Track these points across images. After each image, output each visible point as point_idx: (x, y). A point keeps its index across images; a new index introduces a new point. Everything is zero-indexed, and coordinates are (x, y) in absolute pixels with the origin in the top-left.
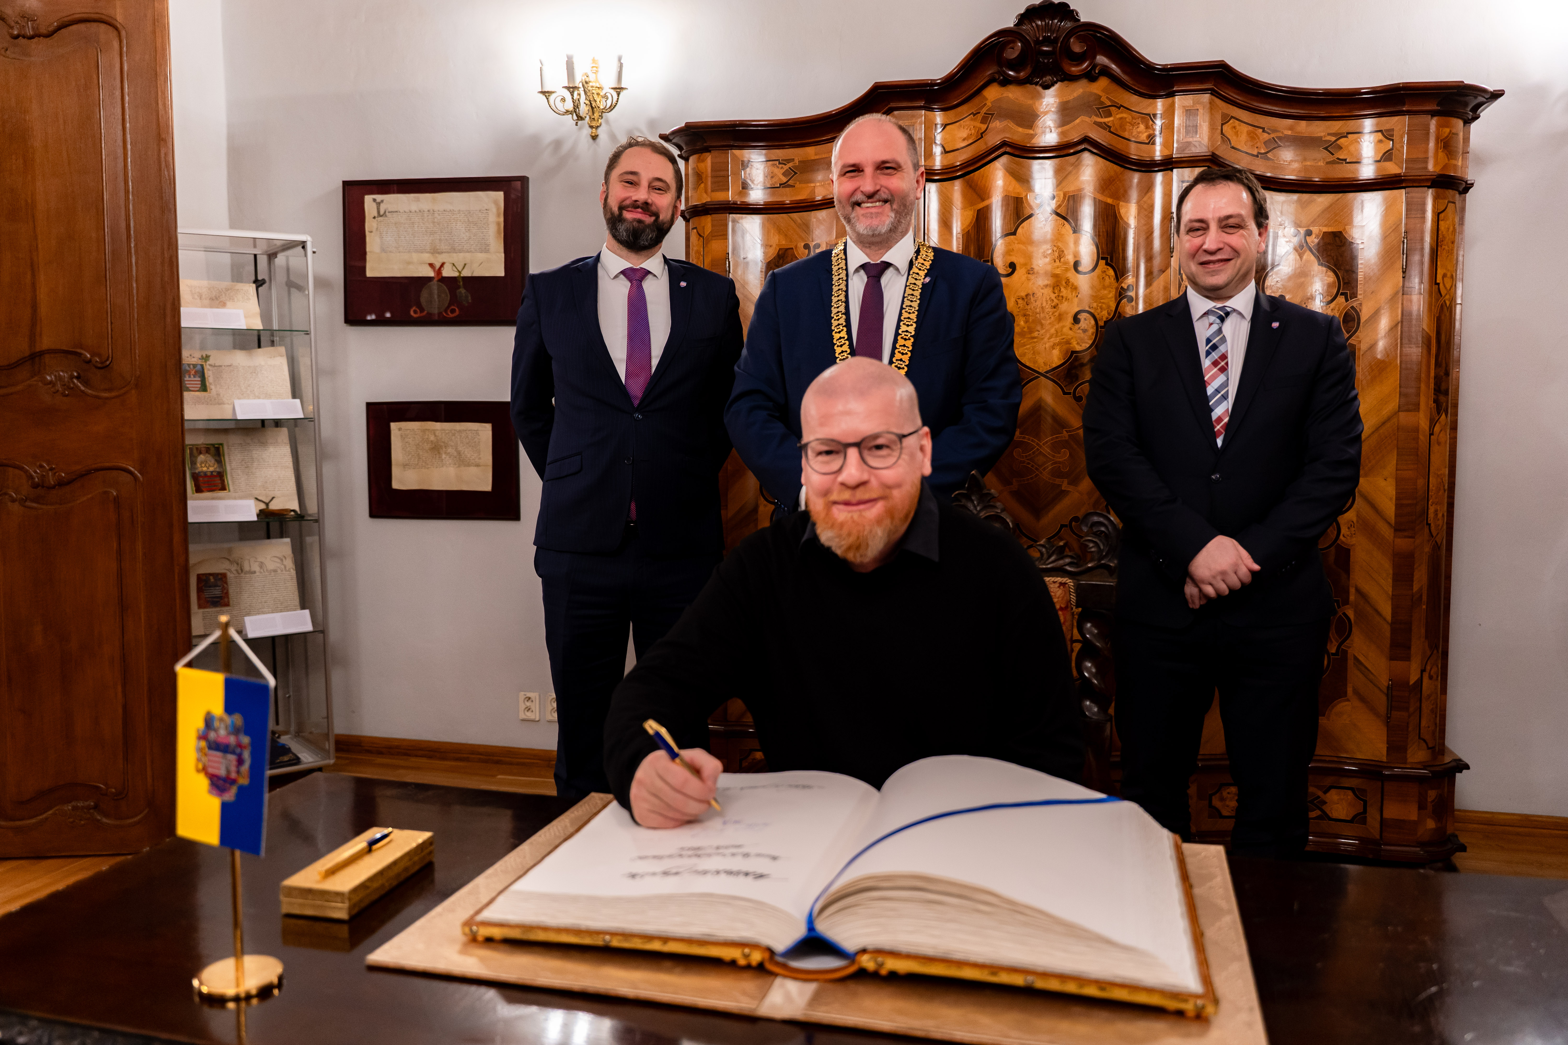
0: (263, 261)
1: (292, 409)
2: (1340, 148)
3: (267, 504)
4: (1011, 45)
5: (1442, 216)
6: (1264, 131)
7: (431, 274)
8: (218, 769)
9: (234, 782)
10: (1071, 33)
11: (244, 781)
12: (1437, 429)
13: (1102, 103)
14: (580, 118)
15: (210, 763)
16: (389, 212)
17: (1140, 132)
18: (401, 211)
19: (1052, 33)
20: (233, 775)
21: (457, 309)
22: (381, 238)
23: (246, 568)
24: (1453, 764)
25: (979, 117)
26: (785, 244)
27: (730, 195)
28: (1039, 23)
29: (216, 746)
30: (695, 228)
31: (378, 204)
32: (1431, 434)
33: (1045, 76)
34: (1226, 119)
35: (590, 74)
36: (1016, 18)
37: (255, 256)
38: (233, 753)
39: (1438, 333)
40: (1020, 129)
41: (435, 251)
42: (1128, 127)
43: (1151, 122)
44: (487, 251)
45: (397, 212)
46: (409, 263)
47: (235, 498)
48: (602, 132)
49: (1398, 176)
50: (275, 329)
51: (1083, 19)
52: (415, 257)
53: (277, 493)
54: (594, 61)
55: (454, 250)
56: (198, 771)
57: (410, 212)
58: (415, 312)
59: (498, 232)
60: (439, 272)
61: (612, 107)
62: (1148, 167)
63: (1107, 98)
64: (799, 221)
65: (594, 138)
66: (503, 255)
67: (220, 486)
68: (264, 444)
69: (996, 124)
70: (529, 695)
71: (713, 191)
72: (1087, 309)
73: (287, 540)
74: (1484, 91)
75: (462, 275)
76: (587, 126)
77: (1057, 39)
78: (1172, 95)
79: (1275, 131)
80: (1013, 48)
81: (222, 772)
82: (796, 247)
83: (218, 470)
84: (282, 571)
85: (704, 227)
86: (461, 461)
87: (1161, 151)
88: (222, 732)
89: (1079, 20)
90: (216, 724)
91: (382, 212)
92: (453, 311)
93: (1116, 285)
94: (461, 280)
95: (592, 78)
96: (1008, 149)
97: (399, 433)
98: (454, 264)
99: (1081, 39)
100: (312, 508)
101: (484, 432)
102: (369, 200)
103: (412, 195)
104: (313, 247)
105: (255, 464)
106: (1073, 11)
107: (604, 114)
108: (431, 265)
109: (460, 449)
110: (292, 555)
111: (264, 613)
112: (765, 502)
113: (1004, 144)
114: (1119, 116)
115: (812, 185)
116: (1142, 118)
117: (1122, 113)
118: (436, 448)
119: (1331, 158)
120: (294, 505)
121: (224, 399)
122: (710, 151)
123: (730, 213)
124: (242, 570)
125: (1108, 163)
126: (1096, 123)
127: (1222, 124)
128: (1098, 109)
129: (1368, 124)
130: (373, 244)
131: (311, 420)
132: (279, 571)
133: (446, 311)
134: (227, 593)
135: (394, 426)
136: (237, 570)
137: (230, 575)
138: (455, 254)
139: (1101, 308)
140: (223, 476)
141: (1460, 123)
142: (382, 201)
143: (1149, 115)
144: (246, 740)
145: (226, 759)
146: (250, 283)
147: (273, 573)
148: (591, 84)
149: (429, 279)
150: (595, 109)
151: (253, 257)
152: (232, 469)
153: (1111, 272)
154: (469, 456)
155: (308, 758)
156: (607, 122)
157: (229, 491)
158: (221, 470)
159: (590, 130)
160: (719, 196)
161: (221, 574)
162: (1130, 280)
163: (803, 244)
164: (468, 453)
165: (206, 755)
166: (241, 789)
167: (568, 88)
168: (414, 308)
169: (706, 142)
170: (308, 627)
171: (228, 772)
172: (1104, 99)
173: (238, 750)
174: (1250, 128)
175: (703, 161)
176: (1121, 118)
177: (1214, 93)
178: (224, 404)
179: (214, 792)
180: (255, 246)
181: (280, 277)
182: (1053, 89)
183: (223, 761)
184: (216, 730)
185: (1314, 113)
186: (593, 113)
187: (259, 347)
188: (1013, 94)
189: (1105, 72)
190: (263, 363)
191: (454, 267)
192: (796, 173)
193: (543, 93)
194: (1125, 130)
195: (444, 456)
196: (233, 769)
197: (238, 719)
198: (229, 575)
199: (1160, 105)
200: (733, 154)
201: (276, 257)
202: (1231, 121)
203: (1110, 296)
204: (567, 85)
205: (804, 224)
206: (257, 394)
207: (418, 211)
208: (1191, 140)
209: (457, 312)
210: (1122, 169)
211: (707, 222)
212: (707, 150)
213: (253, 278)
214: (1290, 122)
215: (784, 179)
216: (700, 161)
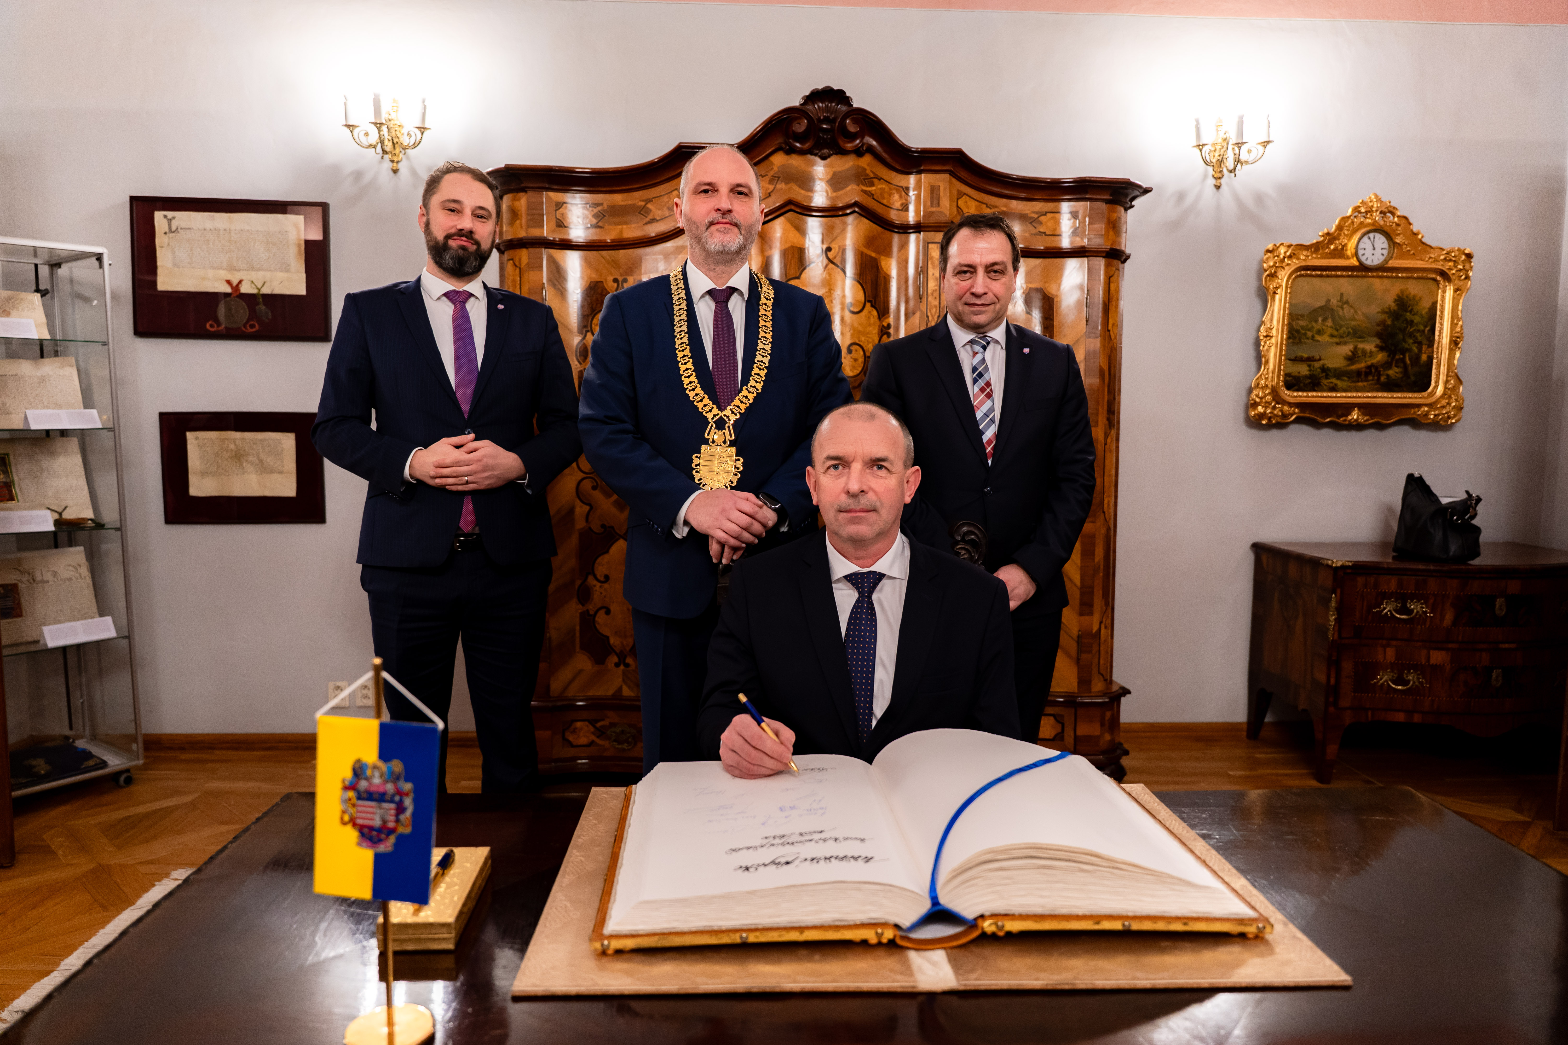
0: (44, 271)
1: (91, 419)
2: (1041, 223)
3: (60, 514)
4: (798, 121)
5: (1112, 279)
6: (987, 206)
7: (228, 290)
8: (372, 819)
9: (392, 831)
10: (846, 115)
11: (406, 830)
12: (1109, 440)
13: (868, 175)
14: (385, 152)
15: (360, 815)
16: (181, 229)
17: (896, 201)
18: (195, 228)
19: (831, 114)
20: (391, 825)
21: (257, 325)
22: (173, 252)
23: (39, 577)
24: (1121, 691)
25: (767, 179)
26: (595, 277)
27: (546, 231)
28: (821, 105)
29: (369, 796)
30: (512, 259)
31: (170, 221)
32: (1105, 444)
33: (823, 149)
34: (961, 195)
35: (391, 112)
36: (803, 98)
37: (36, 265)
38: (391, 801)
39: (1110, 368)
40: (803, 192)
41: (232, 269)
42: (886, 196)
43: (903, 193)
44: (287, 271)
45: (190, 229)
46: (204, 279)
47: (25, 509)
48: (403, 167)
49: (1083, 247)
50: (58, 338)
51: (856, 104)
52: (210, 273)
53: (69, 502)
54: (395, 101)
55: (252, 268)
56: (344, 823)
57: (205, 229)
58: (211, 326)
59: (299, 253)
60: (236, 288)
61: (415, 146)
62: (905, 229)
63: (871, 171)
64: (608, 258)
65: (395, 171)
66: (304, 275)
67: (7, 497)
68: (53, 454)
69: (781, 186)
70: (338, 684)
71: (528, 227)
72: (858, 342)
73: (81, 548)
74: (1139, 186)
75: (261, 292)
76: (388, 160)
77: (834, 120)
78: (919, 172)
79: (996, 207)
80: (799, 124)
81: (377, 823)
82: (606, 280)
83: (4, 480)
84: (77, 579)
85: (520, 260)
86: (264, 469)
87: (914, 217)
88: (377, 781)
89: (852, 105)
90: (369, 772)
91: (174, 229)
92: (252, 326)
93: (878, 323)
94: (260, 297)
95: (393, 116)
96: (793, 207)
97: (196, 442)
98: (252, 282)
99: (854, 121)
100: (110, 516)
101: (287, 442)
102: (159, 216)
103: (207, 214)
104: (109, 259)
105: (45, 474)
106: (848, 97)
107: (407, 150)
108: (228, 282)
109: (262, 456)
110: (87, 563)
111: (60, 622)
112: (581, 504)
113: (789, 202)
114: (879, 186)
115: (620, 227)
116: (897, 190)
117: (882, 184)
118: (238, 457)
119: (1034, 231)
120: (89, 514)
121: (11, 409)
122: (526, 192)
123: (545, 248)
124: (34, 580)
125: (872, 224)
126: (863, 191)
127: (958, 199)
128: (864, 179)
129: (1066, 207)
130: (164, 258)
131: (109, 430)
132: (74, 579)
133: (245, 326)
134: (19, 604)
135: (190, 435)
136: (28, 581)
137: (22, 586)
138: (253, 273)
139: (868, 342)
140: (10, 486)
141: (1122, 210)
142: (174, 218)
143: (902, 187)
144: (408, 786)
145: (381, 808)
146: (31, 292)
147: (67, 582)
148: (392, 122)
149: (227, 295)
150: (396, 145)
151: (33, 266)
152: (20, 479)
153: (875, 313)
154: (271, 463)
155: (115, 762)
156: (408, 158)
157: (18, 501)
158: (8, 480)
159: (391, 164)
160: (535, 233)
161: (11, 585)
162: (891, 320)
163: (612, 278)
164: (270, 461)
165: (354, 805)
166: (401, 838)
167: (375, 124)
168: (210, 322)
169: (522, 183)
170: (111, 633)
171: (384, 822)
172: (868, 172)
173: (397, 798)
174: (977, 203)
175: (519, 200)
176: (881, 189)
177: (952, 174)
178: (11, 414)
179: (365, 844)
180: (36, 255)
181: (64, 288)
182: (828, 160)
183: (378, 811)
184: (367, 779)
185: (1023, 195)
186: (394, 148)
187: (42, 356)
188: (795, 161)
189: (870, 150)
190: (51, 373)
191: (253, 285)
192: (604, 216)
193: (348, 126)
194: (883, 198)
195: (245, 464)
196: (393, 818)
197: (397, 766)
198: (20, 585)
199: (912, 179)
200: (547, 196)
201: (60, 267)
202: (964, 197)
203: (874, 332)
204: (373, 121)
205: (613, 261)
206: (46, 403)
207: (212, 229)
208: (934, 209)
209: (257, 327)
210: (883, 230)
211: (524, 255)
212: (524, 190)
213: (34, 287)
214: (1005, 201)
215: (594, 221)
216: (514, 199)
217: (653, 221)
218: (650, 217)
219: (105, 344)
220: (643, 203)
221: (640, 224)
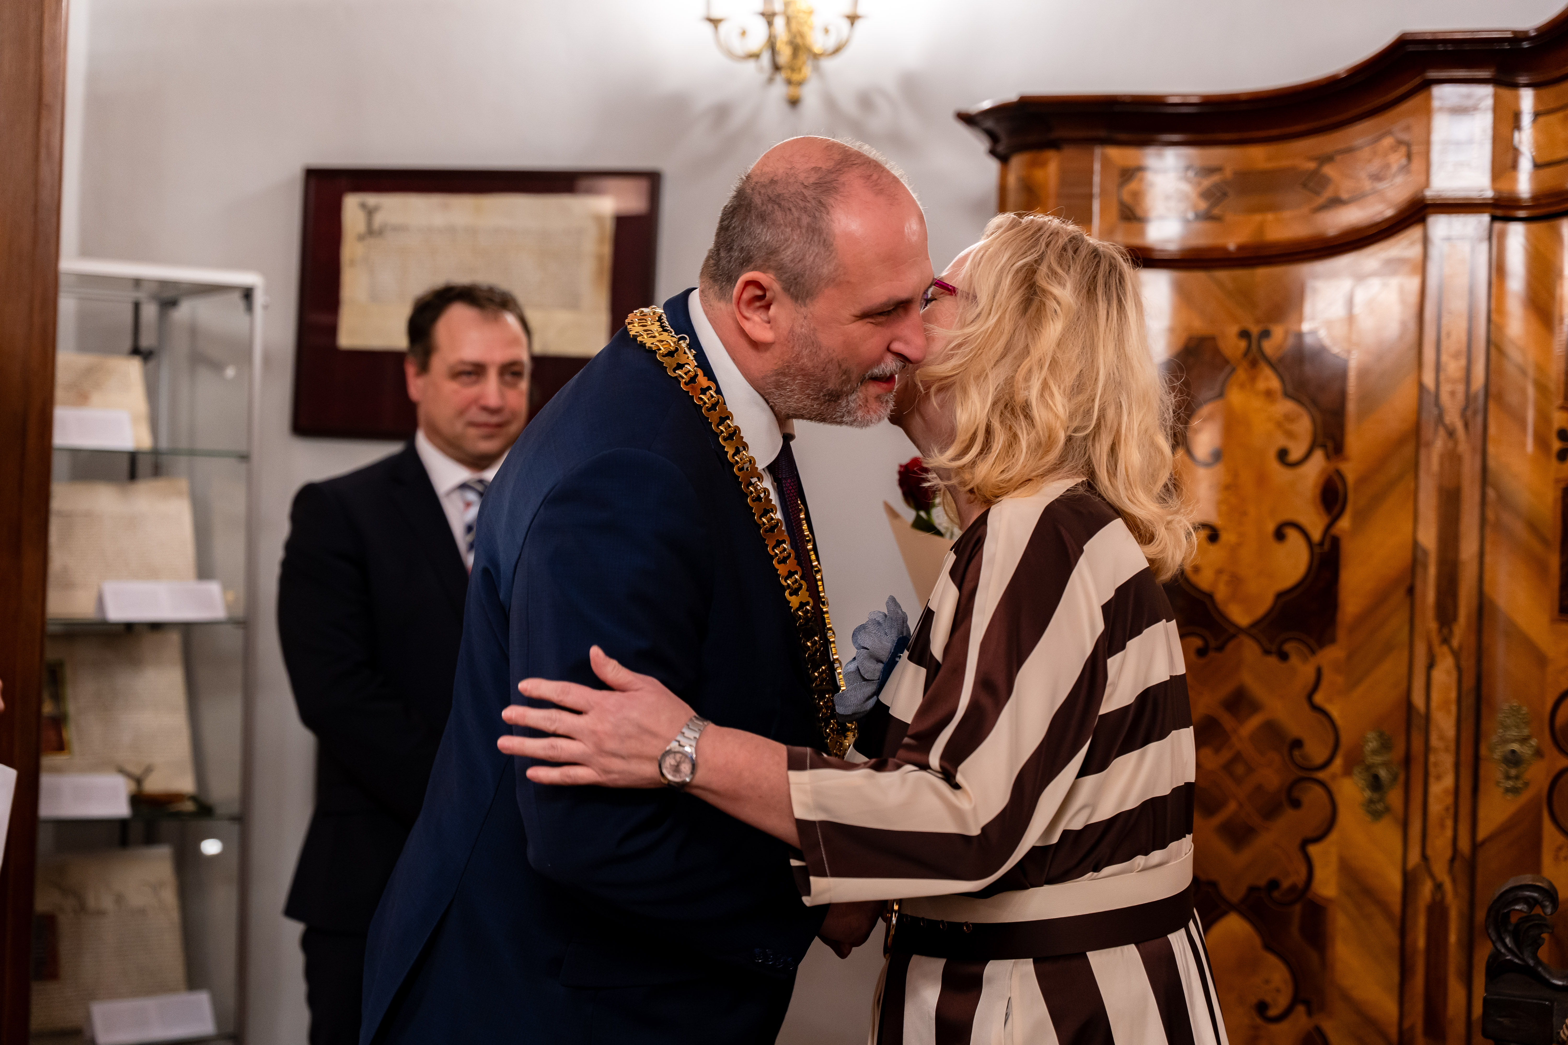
0: (149, 314)
1: (210, 604)
3: (140, 782)
14: (776, 68)
16: (388, 228)
18: (413, 226)
22: (372, 274)
23: (92, 903)
26: (1199, 325)
31: (370, 212)
37: (137, 308)
44: (576, 308)
45: (404, 227)
47: (82, 770)
48: (809, 93)
50: (164, 447)
53: (156, 761)
57: (431, 228)
61: (837, 50)
64: (1230, 285)
65: (794, 102)
66: (606, 317)
67: (56, 745)
68: (136, 662)
73: (167, 851)
76: (781, 82)
82: (1222, 333)
83: (53, 711)
84: (156, 913)
91: (375, 227)
100: (225, 791)
102: (353, 204)
103: (438, 198)
104: (264, 297)
105: (121, 702)
107: (820, 60)
110: (175, 882)
115: (1259, 217)
120: (188, 784)
121: (82, 578)
122: (1058, 148)
124: (82, 908)
130: (352, 285)
131: (237, 623)
132: (151, 910)
134: (56, 954)
136: (74, 909)
137: (63, 920)
140: (61, 724)
142: (378, 207)
147: (139, 916)
150: (800, 52)
151: (132, 311)
156: (822, 75)
157: (72, 754)
158: (59, 712)
159: (786, 89)
163: (1237, 329)
167: (762, 14)
169: (1054, 131)
170: (206, 1029)
175: (1043, 164)
178: (77, 588)
180: (137, 291)
181: (180, 345)
186: (796, 57)
187: (132, 480)
190: (148, 510)
192: (1225, 195)
193: (708, 19)
198: (62, 917)
200: (1104, 156)
204: (760, 8)
205: (1239, 291)
207: (445, 227)
212: (1055, 145)
213: (133, 346)
215: (1203, 205)
216: (1034, 164)
217: (1336, 202)
218: (1328, 194)
219: (244, 457)
220: (1312, 165)
221: (1305, 210)
